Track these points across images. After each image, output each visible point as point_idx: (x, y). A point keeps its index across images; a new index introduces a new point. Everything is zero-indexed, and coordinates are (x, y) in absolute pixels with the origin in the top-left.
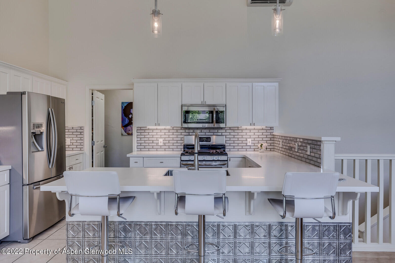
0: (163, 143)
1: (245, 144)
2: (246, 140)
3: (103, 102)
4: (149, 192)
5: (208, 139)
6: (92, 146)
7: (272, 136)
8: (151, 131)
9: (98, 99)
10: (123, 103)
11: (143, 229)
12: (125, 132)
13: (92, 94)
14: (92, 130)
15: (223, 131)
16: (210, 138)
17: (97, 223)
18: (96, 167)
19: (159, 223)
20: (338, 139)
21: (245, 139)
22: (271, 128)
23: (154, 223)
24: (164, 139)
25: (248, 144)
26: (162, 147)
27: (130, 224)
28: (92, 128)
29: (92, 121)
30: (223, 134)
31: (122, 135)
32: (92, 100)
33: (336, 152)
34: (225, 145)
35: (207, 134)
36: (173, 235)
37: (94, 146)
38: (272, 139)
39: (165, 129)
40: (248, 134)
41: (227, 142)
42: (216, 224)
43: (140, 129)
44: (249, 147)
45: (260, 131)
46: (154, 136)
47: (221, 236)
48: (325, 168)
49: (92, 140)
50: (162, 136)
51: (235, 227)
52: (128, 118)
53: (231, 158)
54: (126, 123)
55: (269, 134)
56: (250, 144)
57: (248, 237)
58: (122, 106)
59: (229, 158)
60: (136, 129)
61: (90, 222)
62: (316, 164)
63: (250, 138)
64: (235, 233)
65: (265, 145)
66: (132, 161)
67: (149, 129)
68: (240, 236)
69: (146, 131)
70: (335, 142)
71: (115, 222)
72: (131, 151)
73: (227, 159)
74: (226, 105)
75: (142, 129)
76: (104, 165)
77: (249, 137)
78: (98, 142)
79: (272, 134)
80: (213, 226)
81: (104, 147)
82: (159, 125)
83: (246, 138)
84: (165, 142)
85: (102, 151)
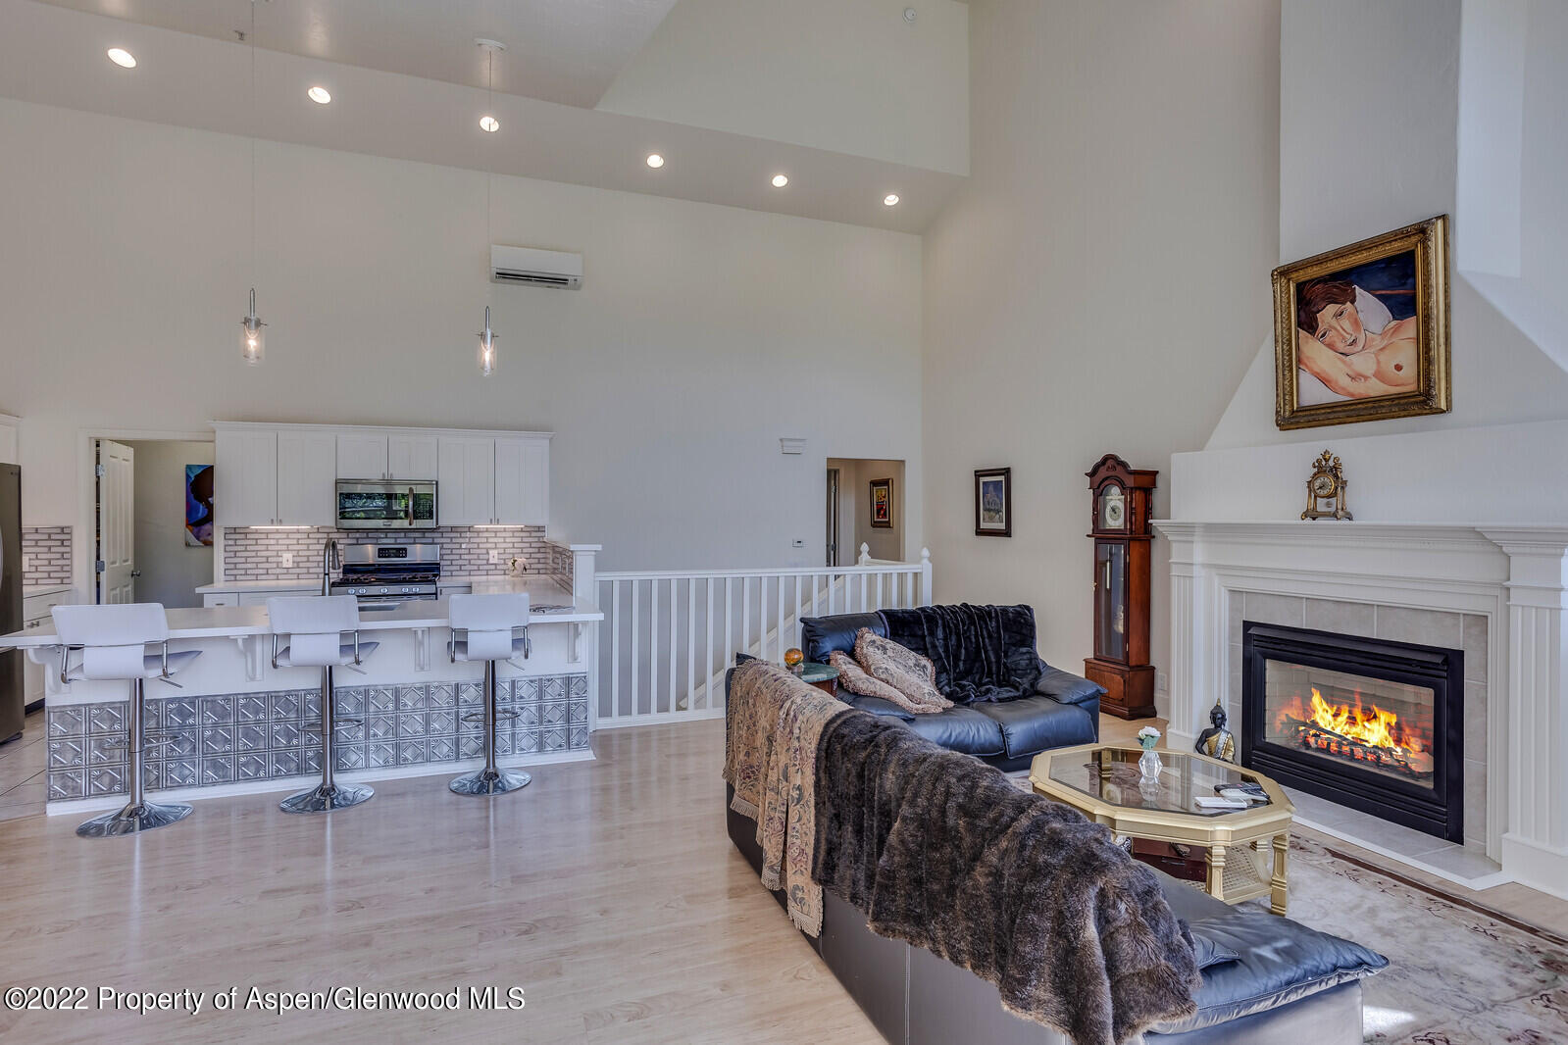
0: (294, 562)
1: (485, 562)
2: (488, 553)
3: (130, 465)
4: (227, 637)
5: (401, 552)
6: (98, 573)
7: (543, 545)
8: (263, 536)
9: (114, 460)
10: (189, 467)
11: (218, 709)
12: (198, 538)
13: (98, 445)
14: (98, 535)
15: (436, 535)
16: (405, 549)
17: (118, 705)
18: (108, 603)
19: (252, 696)
20: (599, 547)
21: (484, 551)
22: (540, 529)
23: (242, 697)
24: (295, 553)
25: (491, 562)
26: (291, 571)
27: (192, 701)
28: (98, 531)
29: (98, 512)
30: (436, 541)
31: (188, 545)
32: (98, 463)
33: (598, 569)
34: (439, 564)
35: (399, 541)
36: (279, 712)
37: (103, 575)
38: (542, 550)
39: (298, 532)
40: (490, 540)
41: (445, 557)
42: (362, 689)
43: (232, 532)
44: (493, 567)
45: (516, 534)
46: (270, 548)
47: (372, 709)
48: (578, 595)
49: (98, 558)
50: (290, 547)
51: (397, 692)
52: (206, 504)
53: (444, 590)
54: (200, 515)
55: (536, 540)
56: (496, 561)
57: (419, 705)
58: (188, 476)
59: (439, 590)
60: (222, 532)
61: (104, 703)
62: (566, 586)
63: (496, 548)
64: (397, 700)
65: (521, 560)
66: (208, 601)
67: (256, 532)
68: (406, 705)
69: (249, 536)
70: (594, 553)
71: (160, 700)
72: (210, 581)
73: (434, 592)
74: (437, 482)
75: (238, 531)
76: (131, 596)
77: (493, 546)
78: (114, 563)
79: (541, 540)
80: (359, 693)
81: (132, 575)
82: (280, 522)
83: (487, 549)
84: (299, 559)
85: (127, 586)
